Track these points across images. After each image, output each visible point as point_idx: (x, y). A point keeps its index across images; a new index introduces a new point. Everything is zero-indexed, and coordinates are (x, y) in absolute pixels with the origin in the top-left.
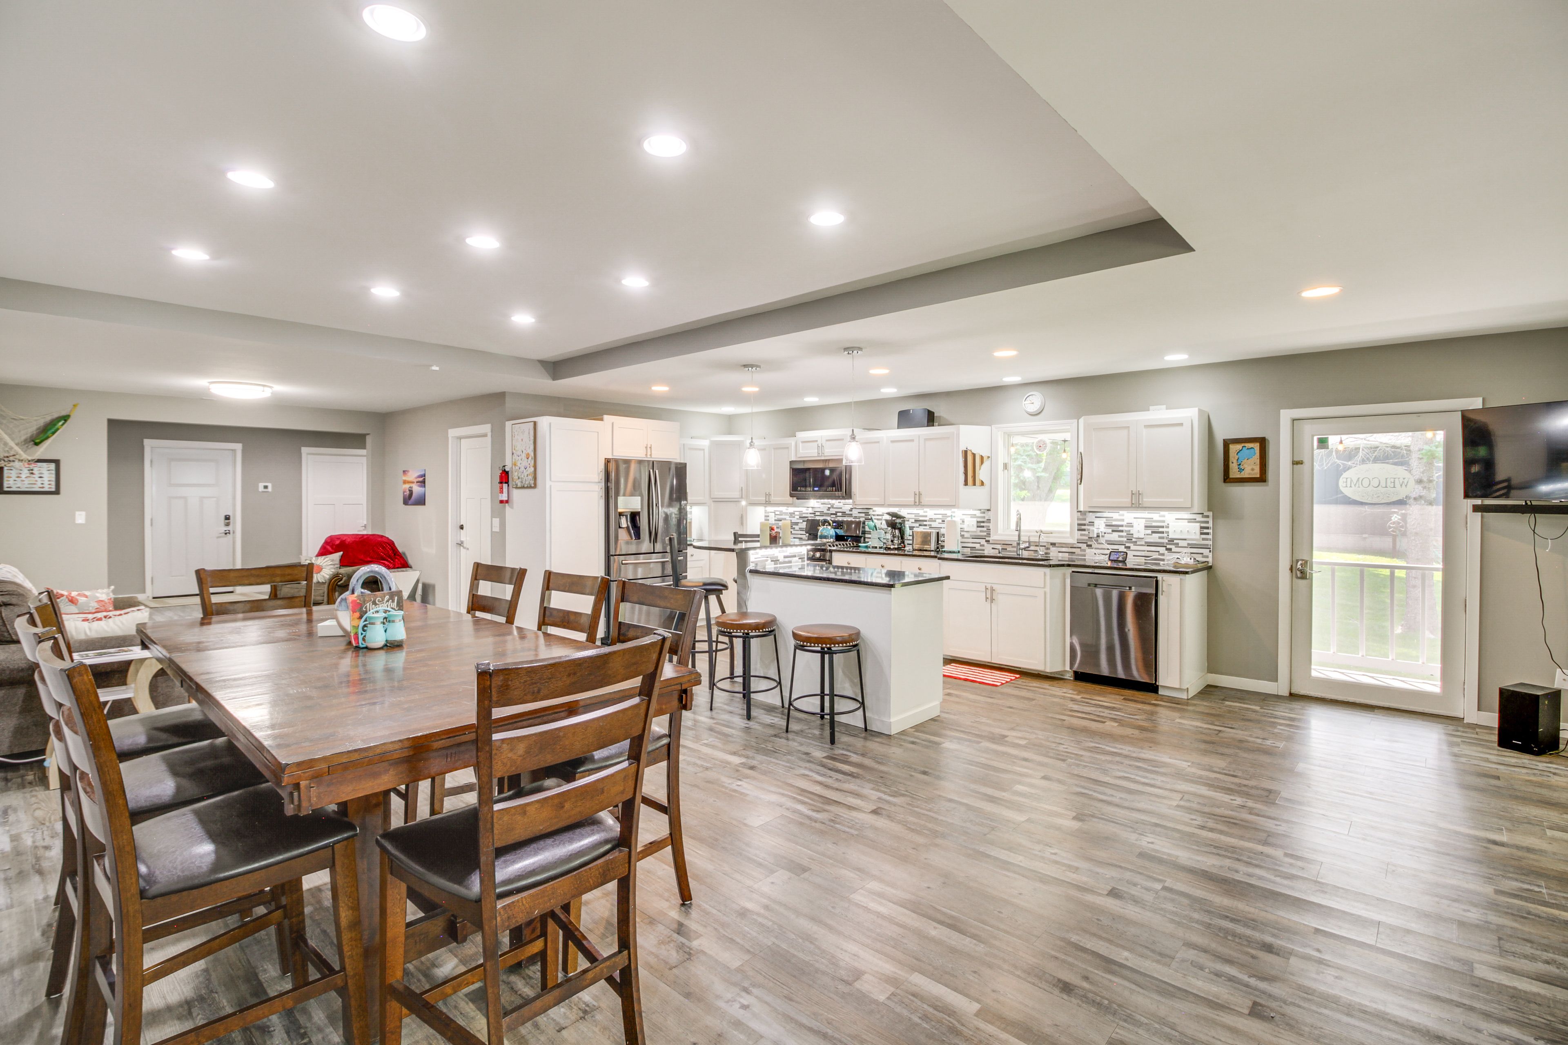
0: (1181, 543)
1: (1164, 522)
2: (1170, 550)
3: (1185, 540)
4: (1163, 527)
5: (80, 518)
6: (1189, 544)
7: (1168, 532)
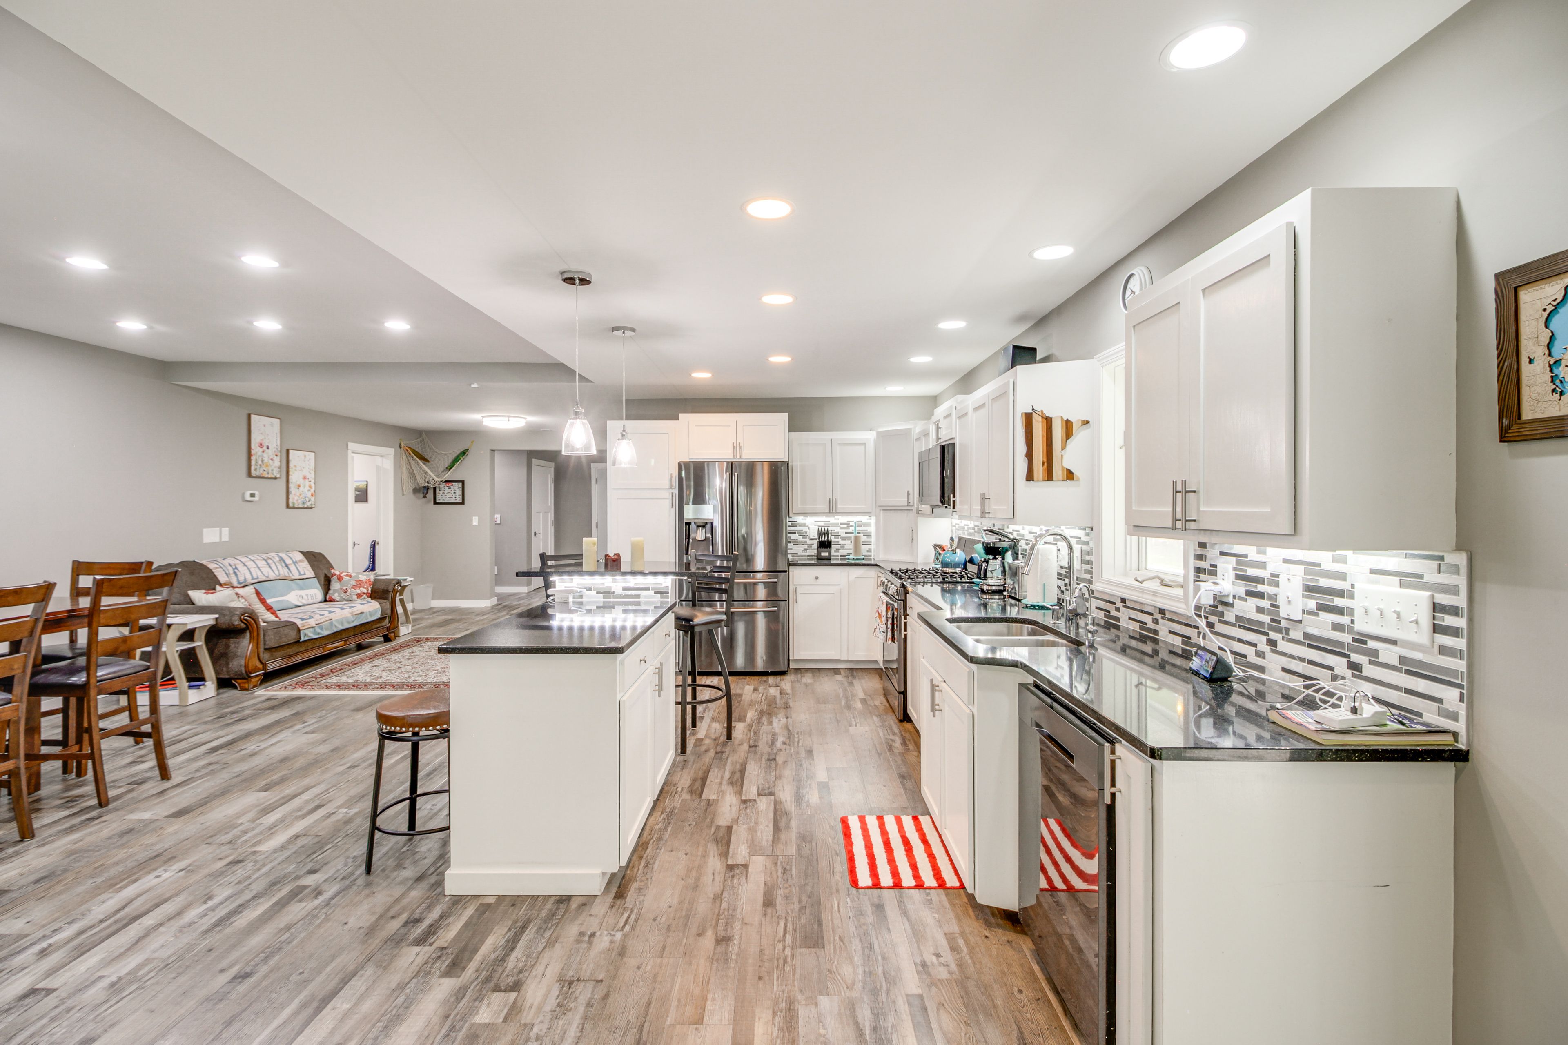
0: (1389, 654)
1: (1342, 577)
2: (1354, 667)
3: (1394, 642)
4: (1340, 594)
5: (475, 521)
6: (1403, 660)
7: (1351, 612)
